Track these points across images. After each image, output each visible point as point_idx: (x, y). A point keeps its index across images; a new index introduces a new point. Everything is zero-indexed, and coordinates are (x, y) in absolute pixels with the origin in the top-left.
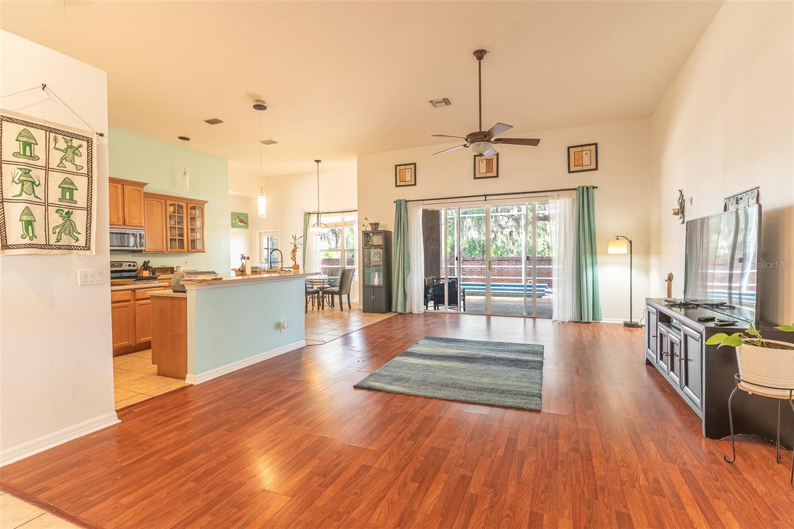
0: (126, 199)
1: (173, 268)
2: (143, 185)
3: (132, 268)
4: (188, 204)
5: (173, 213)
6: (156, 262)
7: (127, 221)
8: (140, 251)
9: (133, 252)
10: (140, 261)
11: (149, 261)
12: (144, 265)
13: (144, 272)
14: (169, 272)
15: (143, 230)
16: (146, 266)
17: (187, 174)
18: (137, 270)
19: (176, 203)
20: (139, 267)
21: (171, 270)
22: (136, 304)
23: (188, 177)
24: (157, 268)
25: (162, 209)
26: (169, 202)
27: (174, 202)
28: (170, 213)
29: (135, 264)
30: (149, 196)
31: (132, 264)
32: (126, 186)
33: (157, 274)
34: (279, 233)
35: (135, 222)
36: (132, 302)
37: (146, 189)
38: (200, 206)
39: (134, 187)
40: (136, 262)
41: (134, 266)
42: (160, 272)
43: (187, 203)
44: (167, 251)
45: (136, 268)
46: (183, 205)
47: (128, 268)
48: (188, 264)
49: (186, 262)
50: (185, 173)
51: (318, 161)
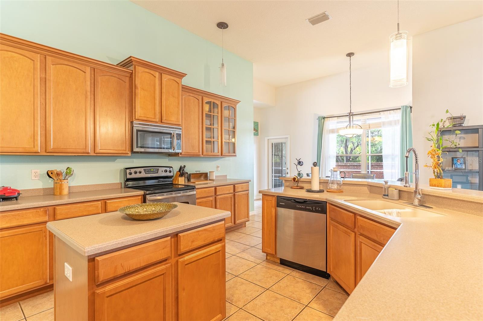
0: (164, 90)
1: (207, 173)
2: (181, 75)
3: (168, 174)
4: (223, 103)
5: (208, 112)
6: (192, 167)
7: (164, 118)
8: (177, 154)
9: (170, 155)
10: (176, 165)
11: (185, 166)
12: (180, 171)
13: (180, 178)
14: (202, 178)
15: (180, 129)
16: (182, 172)
17: (225, 65)
18: (173, 176)
19: (212, 100)
20: (175, 173)
21: (205, 176)
22: (179, 264)
23: (225, 69)
24: (192, 174)
25: (199, 106)
26: (206, 100)
27: (210, 100)
28: (206, 112)
29: (171, 169)
30: (187, 89)
31: (168, 169)
32: (165, 75)
33: (192, 180)
34: (289, 139)
35: (173, 119)
36: (173, 261)
37: (185, 81)
38: (232, 105)
39: (172, 78)
40: (172, 167)
41: (170, 172)
42: (194, 178)
43: (221, 102)
44: (203, 155)
45: (171, 174)
46: (218, 104)
47: (164, 174)
48: (219, 168)
49: (218, 167)
50: (223, 65)
51: (350, 55)
